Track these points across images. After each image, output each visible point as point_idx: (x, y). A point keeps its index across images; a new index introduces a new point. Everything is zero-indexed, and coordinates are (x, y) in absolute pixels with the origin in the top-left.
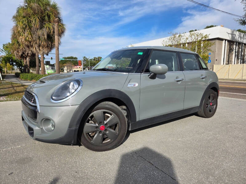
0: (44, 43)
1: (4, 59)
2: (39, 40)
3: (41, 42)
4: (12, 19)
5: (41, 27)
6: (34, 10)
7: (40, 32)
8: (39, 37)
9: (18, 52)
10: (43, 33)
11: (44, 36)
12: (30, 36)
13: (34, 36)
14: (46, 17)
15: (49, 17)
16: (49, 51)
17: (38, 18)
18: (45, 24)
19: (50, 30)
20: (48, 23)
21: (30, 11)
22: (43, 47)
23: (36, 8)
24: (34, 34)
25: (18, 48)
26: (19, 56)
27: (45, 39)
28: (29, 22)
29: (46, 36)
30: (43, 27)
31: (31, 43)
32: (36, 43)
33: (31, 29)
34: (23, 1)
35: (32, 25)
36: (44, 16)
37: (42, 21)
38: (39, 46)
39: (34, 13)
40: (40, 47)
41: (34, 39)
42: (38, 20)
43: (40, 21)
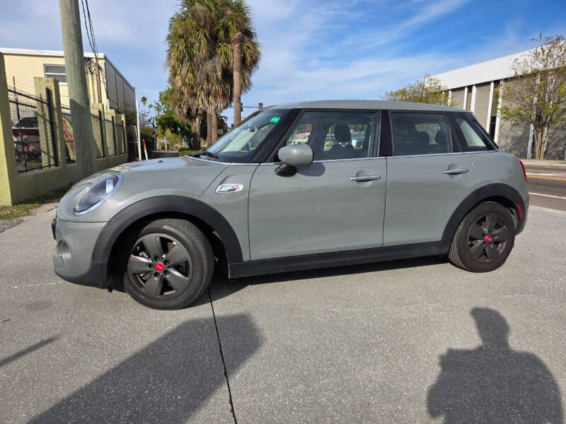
0: (216, 87)
1: (160, 121)
2: (208, 81)
3: (211, 86)
4: (165, 42)
5: (212, 55)
6: (198, 20)
7: (209, 66)
8: (208, 76)
9: (180, 107)
10: (215, 67)
11: (215, 72)
12: (190, 75)
13: (198, 74)
14: (222, 33)
15: (227, 30)
16: (227, 104)
17: (205, 35)
18: (220, 46)
19: (228, 60)
20: (225, 44)
21: (191, 23)
22: (215, 98)
23: (201, 14)
24: (198, 70)
25: (181, 100)
26: (184, 115)
27: (217, 79)
28: (189, 46)
29: (219, 74)
30: (216, 53)
31: (193, 88)
32: (202, 89)
33: (192, 60)
34: (180, 3)
35: (195, 52)
36: (218, 31)
37: (214, 41)
38: (208, 94)
39: (199, 25)
40: (209, 96)
41: (198, 80)
42: (204, 41)
43: (208, 42)
